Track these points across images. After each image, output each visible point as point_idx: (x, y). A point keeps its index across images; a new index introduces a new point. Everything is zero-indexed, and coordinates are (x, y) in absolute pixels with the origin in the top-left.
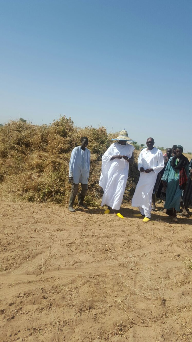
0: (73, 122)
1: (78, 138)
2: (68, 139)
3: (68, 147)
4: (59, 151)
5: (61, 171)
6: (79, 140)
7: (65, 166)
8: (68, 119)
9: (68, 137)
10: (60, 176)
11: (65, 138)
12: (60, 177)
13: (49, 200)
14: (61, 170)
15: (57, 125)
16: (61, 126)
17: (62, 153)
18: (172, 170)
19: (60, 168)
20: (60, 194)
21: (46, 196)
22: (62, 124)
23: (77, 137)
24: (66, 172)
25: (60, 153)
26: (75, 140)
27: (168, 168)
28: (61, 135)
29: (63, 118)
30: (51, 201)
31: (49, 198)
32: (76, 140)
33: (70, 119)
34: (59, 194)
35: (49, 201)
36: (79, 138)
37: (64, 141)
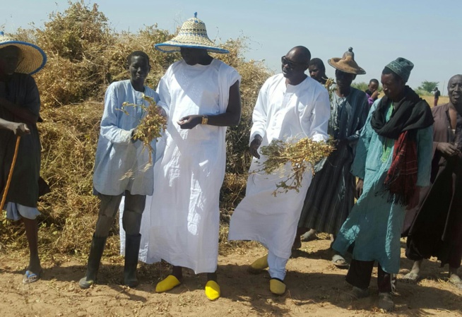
0: (104, 19)
1: (113, 59)
2: (85, 63)
3: (81, 87)
4: (53, 100)
5: (56, 156)
6: (116, 65)
7: (69, 142)
8: (88, 9)
9: (84, 58)
10: (52, 170)
11: (76, 62)
12: (50, 175)
13: (14, 244)
14: (55, 152)
15: (59, 27)
16: (69, 29)
17: (59, 106)
18: (375, 140)
19: (53, 148)
20: (48, 225)
21: (5, 233)
22: (72, 24)
23: (110, 57)
24: (71, 158)
25: (57, 106)
26: (107, 65)
27: (367, 132)
28: (64, 55)
29: (77, 9)
30: (21, 248)
31: (14, 237)
32: (109, 67)
33: (96, 10)
34: (44, 225)
35: (14, 249)
36: (116, 60)
37: (71, 71)
